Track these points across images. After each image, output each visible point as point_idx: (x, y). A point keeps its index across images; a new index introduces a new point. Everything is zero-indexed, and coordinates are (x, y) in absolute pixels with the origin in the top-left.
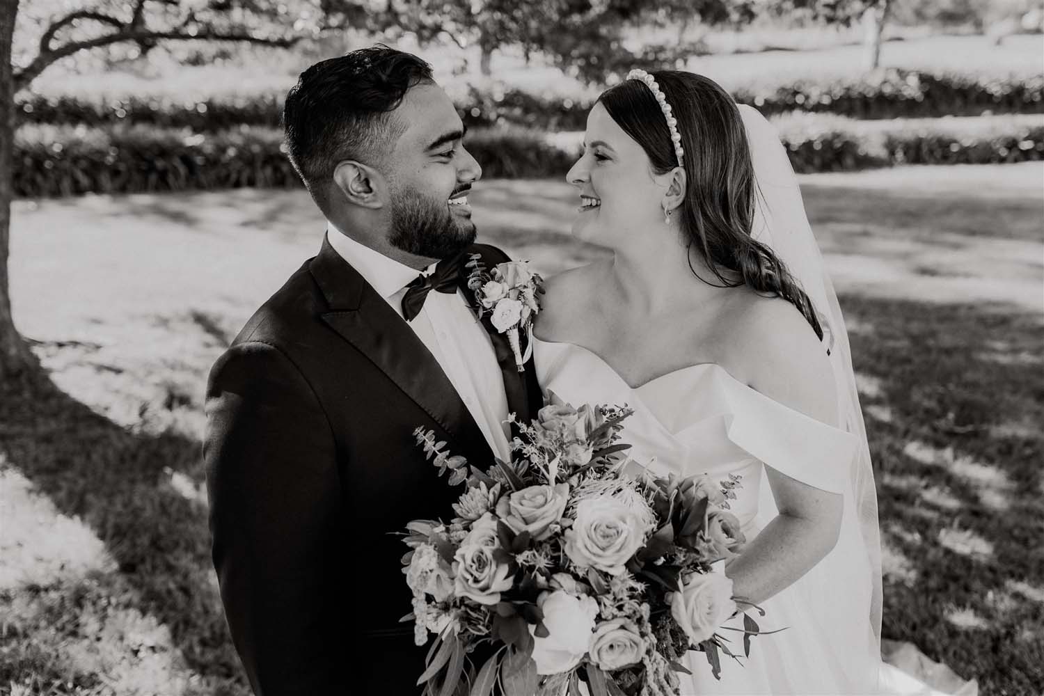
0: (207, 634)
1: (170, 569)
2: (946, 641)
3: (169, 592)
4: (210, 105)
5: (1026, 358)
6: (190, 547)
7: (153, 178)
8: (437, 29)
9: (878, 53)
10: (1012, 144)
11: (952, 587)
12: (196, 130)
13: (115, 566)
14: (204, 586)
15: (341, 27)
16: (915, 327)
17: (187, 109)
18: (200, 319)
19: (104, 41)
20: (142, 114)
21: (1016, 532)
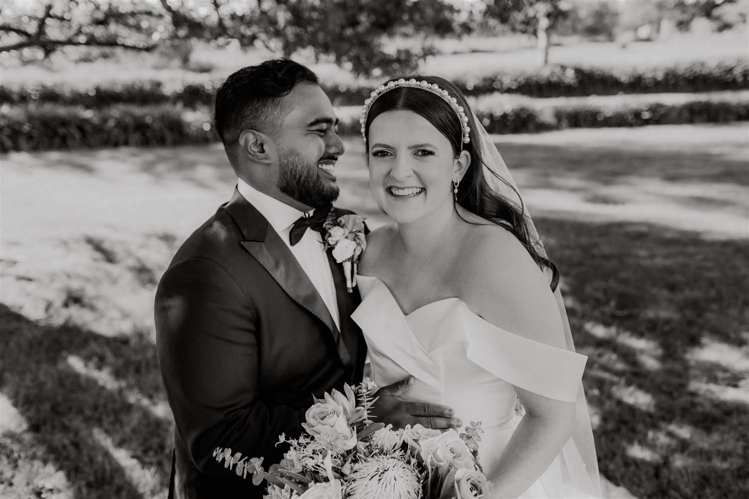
0: (92, 478)
1: (65, 429)
2: (622, 470)
3: (64, 447)
4: (98, 90)
5: (659, 261)
6: (80, 411)
7: (57, 141)
8: (254, 38)
9: (547, 54)
10: (637, 114)
11: (624, 429)
12: (87, 107)
13: (25, 426)
14: (90, 442)
15: (187, 37)
16: (584, 240)
17: (81, 93)
18: (90, 241)
19: (18, 47)
20: (49, 96)
21: (664, 387)
